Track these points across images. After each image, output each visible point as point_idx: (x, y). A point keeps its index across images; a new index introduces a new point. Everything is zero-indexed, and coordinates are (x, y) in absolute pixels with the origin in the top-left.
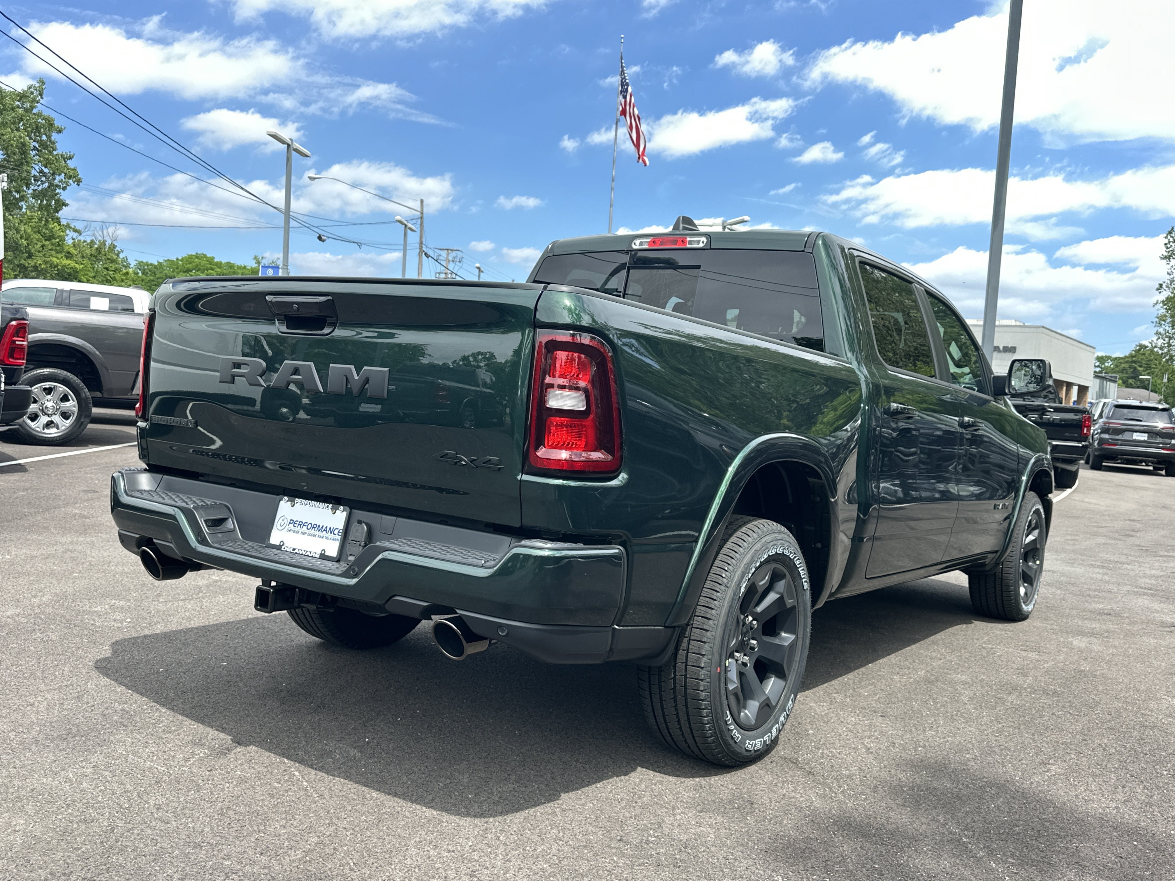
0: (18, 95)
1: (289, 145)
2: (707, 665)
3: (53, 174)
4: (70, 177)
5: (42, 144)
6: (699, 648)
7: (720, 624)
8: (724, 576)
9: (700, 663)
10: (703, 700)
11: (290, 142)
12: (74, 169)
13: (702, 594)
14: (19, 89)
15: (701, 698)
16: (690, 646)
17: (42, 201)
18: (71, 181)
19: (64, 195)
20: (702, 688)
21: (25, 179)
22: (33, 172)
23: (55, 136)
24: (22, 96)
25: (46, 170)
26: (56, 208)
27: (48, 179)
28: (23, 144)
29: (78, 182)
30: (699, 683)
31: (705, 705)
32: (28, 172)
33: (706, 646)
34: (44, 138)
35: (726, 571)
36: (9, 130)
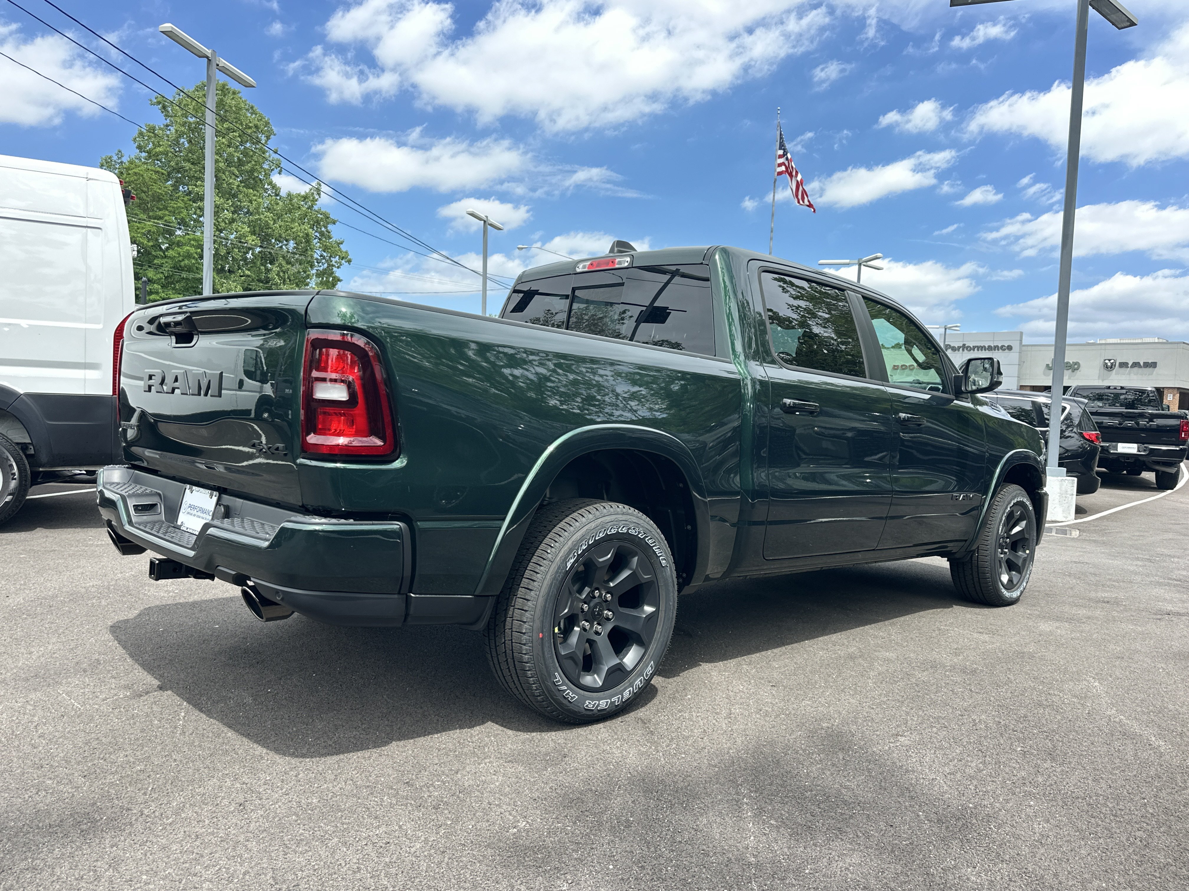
0: (303, 197)
1: (485, 222)
2: (528, 631)
3: (331, 256)
4: (343, 258)
5: (322, 234)
6: (521, 615)
7: (541, 594)
8: (549, 551)
9: (522, 629)
10: (527, 663)
11: (485, 219)
12: (346, 252)
13: (528, 568)
14: (303, 193)
15: (524, 661)
16: (515, 614)
17: (323, 279)
18: (343, 261)
19: (338, 273)
20: (524, 652)
21: (309, 261)
22: (316, 256)
23: (330, 227)
24: (305, 198)
25: (325, 254)
26: (333, 283)
27: (327, 261)
28: (307, 235)
29: (349, 261)
30: (521, 647)
31: (529, 667)
32: (312, 256)
33: (527, 614)
34: (323, 229)
35: (552, 547)
36: (297, 224)
